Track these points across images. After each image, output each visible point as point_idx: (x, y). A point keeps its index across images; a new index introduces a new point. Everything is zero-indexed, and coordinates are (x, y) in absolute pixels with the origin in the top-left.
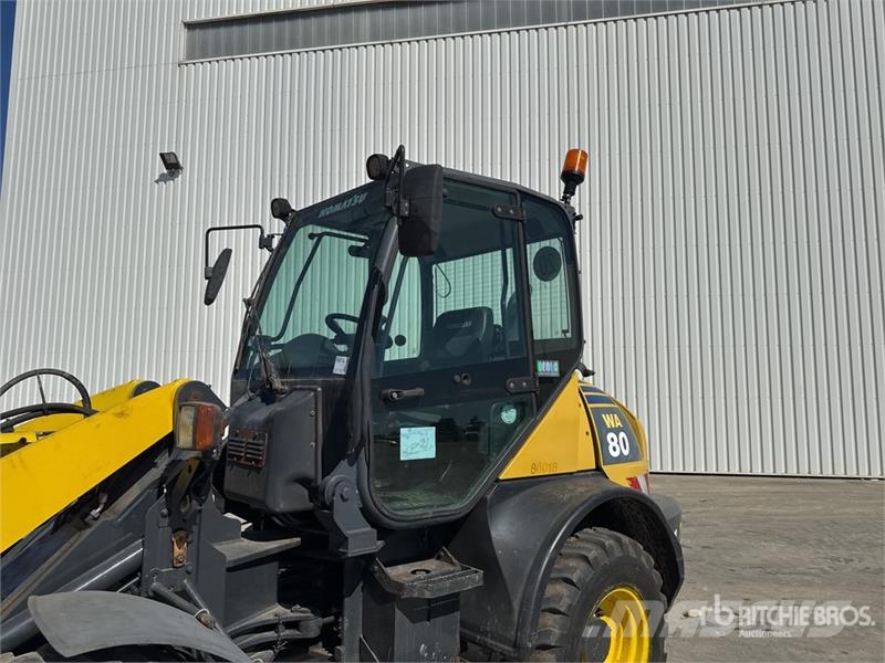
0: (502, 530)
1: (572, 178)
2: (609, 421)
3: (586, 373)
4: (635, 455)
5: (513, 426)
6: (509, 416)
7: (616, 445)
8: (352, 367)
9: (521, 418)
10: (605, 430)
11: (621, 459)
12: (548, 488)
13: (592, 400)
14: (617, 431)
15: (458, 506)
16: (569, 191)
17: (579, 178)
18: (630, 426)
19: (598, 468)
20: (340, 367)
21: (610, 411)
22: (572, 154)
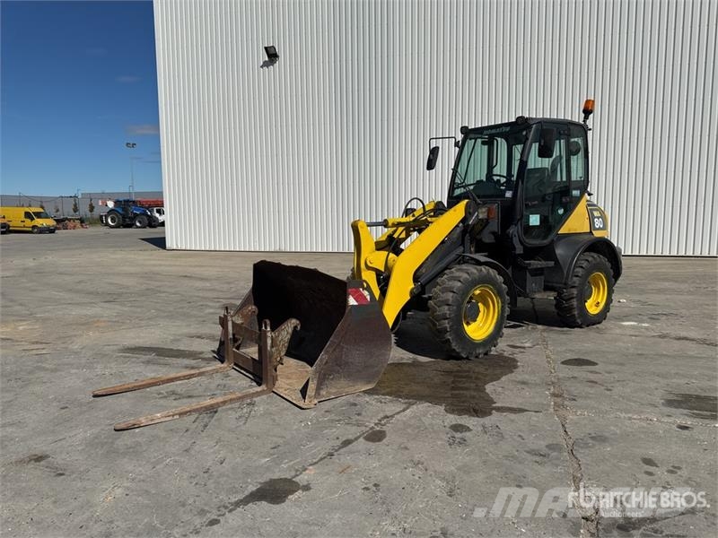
0: (559, 251)
1: (587, 112)
2: (596, 214)
3: (590, 194)
4: (604, 228)
5: (563, 215)
6: (561, 211)
7: (598, 223)
8: (515, 195)
9: (565, 211)
10: (594, 217)
11: (599, 229)
12: (573, 238)
13: (589, 205)
14: (598, 218)
15: (546, 242)
16: (586, 118)
17: (591, 112)
18: (603, 217)
19: (591, 232)
20: (509, 194)
21: (596, 210)
22: (587, 101)
